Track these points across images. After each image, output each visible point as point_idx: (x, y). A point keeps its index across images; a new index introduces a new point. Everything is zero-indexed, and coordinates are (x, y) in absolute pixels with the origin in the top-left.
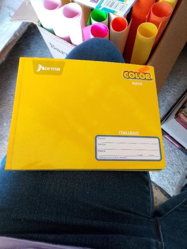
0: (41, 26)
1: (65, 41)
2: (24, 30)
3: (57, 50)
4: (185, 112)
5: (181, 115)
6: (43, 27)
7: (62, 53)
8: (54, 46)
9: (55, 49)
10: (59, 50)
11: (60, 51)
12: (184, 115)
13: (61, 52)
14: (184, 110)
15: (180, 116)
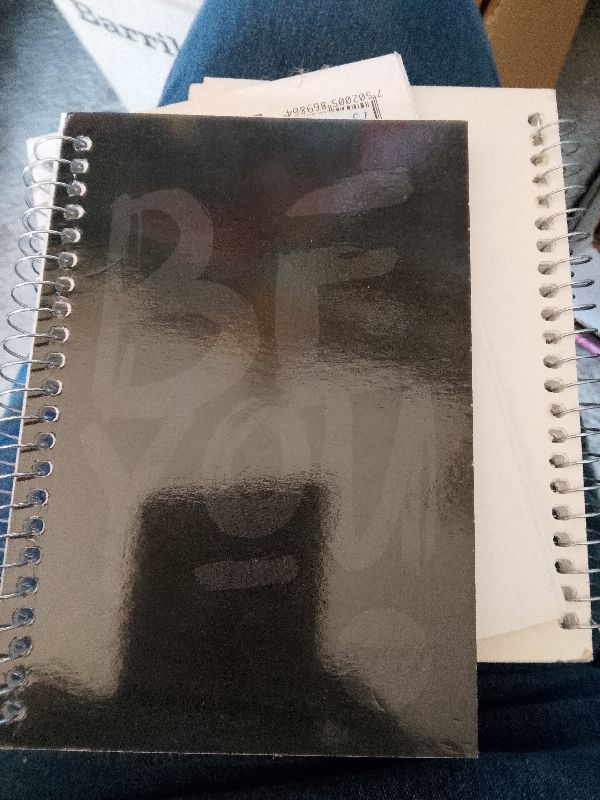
3: (106, 26)
7: (129, 37)
8: (90, 12)
9: (96, 23)
10: (113, 25)
11: (116, 31)
13: (122, 31)
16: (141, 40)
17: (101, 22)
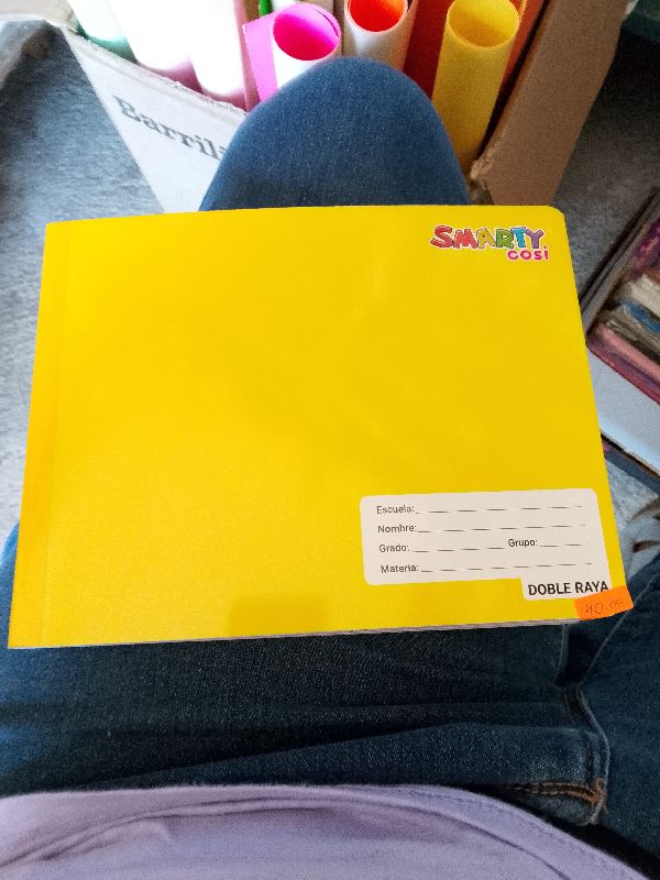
0: (81, 33)
1: (178, 84)
2: (9, 60)
3: (146, 123)
4: (620, 323)
5: (608, 334)
6: (86, 37)
7: (168, 134)
8: (133, 110)
9: (138, 119)
10: (153, 123)
11: (156, 128)
12: (615, 332)
13: (161, 128)
14: (613, 313)
15: (602, 336)
16: (179, 139)
17: (142, 119)
